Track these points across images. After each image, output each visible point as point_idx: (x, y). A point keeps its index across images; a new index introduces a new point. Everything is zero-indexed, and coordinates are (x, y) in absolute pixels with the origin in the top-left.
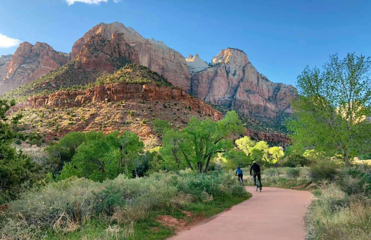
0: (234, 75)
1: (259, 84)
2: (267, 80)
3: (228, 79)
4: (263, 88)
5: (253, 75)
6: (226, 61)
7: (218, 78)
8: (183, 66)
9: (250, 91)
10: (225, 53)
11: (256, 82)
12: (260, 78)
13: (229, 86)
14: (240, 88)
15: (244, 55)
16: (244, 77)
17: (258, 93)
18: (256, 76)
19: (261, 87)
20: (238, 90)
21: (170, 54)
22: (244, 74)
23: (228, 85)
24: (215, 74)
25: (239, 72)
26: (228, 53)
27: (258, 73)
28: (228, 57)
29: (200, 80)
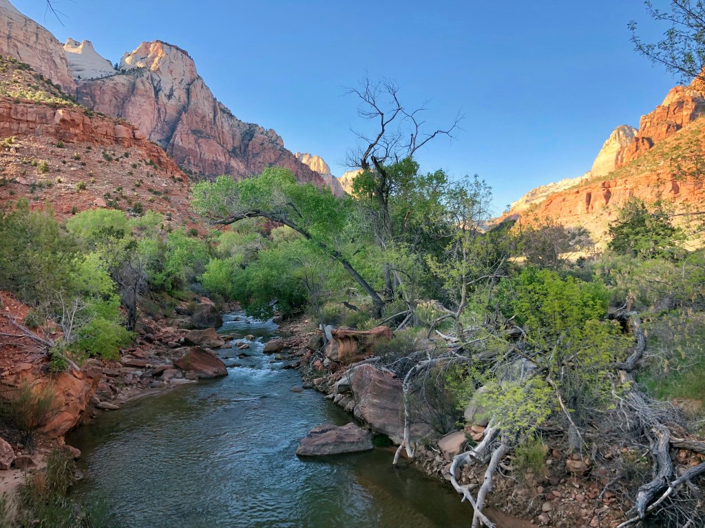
0: (170, 96)
1: (217, 121)
2: (231, 116)
3: (157, 104)
4: (224, 130)
5: (206, 103)
6: (152, 66)
7: (138, 99)
8: (58, 60)
9: (200, 132)
10: (151, 49)
11: (211, 116)
12: (219, 110)
13: (159, 117)
14: (182, 123)
15: (189, 61)
16: (189, 103)
17: (215, 137)
18: (211, 104)
19: (220, 128)
20: (178, 128)
21: (26, 31)
22: (188, 98)
23: (156, 114)
24: (131, 90)
25: (180, 93)
26: (157, 51)
27: (215, 99)
28: (156, 60)
29: (97, 98)
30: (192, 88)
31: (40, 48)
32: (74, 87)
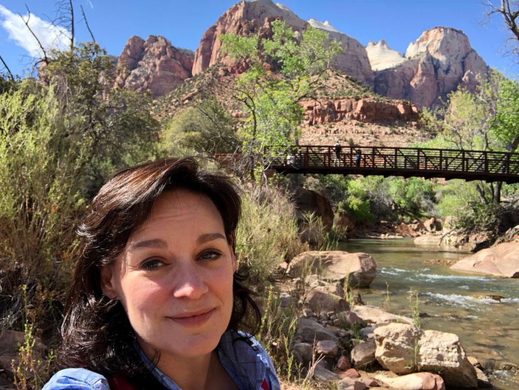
3: (437, 79)
8: (362, 60)
13: (439, 90)
15: (463, 38)
21: (342, 43)
22: (463, 69)
23: (436, 88)
24: (415, 71)
25: (456, 67)
26: (436, 36)
27: (487, 67)
29: (389, 83)
30: (467, 60)
31: (350, 53)
32: (373, 77)
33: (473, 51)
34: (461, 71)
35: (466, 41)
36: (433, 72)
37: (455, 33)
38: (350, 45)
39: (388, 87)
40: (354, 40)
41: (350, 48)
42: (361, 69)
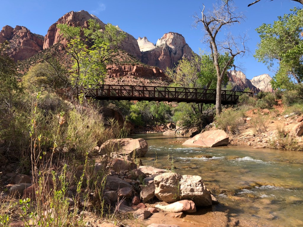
3: (171, 57)
6: (168, 42)
8: (135, 46)
10: (167, 36)
15: (182, 38)
25: (179, 52)
26: (170, 37)
29: (149, 58)
30: (184, 49)
31: (129, 42)
32: (141, 55)
33: (187, 44)
34: (182, 54)
35: (184, 39)
36: (169, 54)
37: (179, 36)
38: (129, 38)
39: (148, 60)
40: (131, 36)
41: (129, 40)
42: (135, 51)
